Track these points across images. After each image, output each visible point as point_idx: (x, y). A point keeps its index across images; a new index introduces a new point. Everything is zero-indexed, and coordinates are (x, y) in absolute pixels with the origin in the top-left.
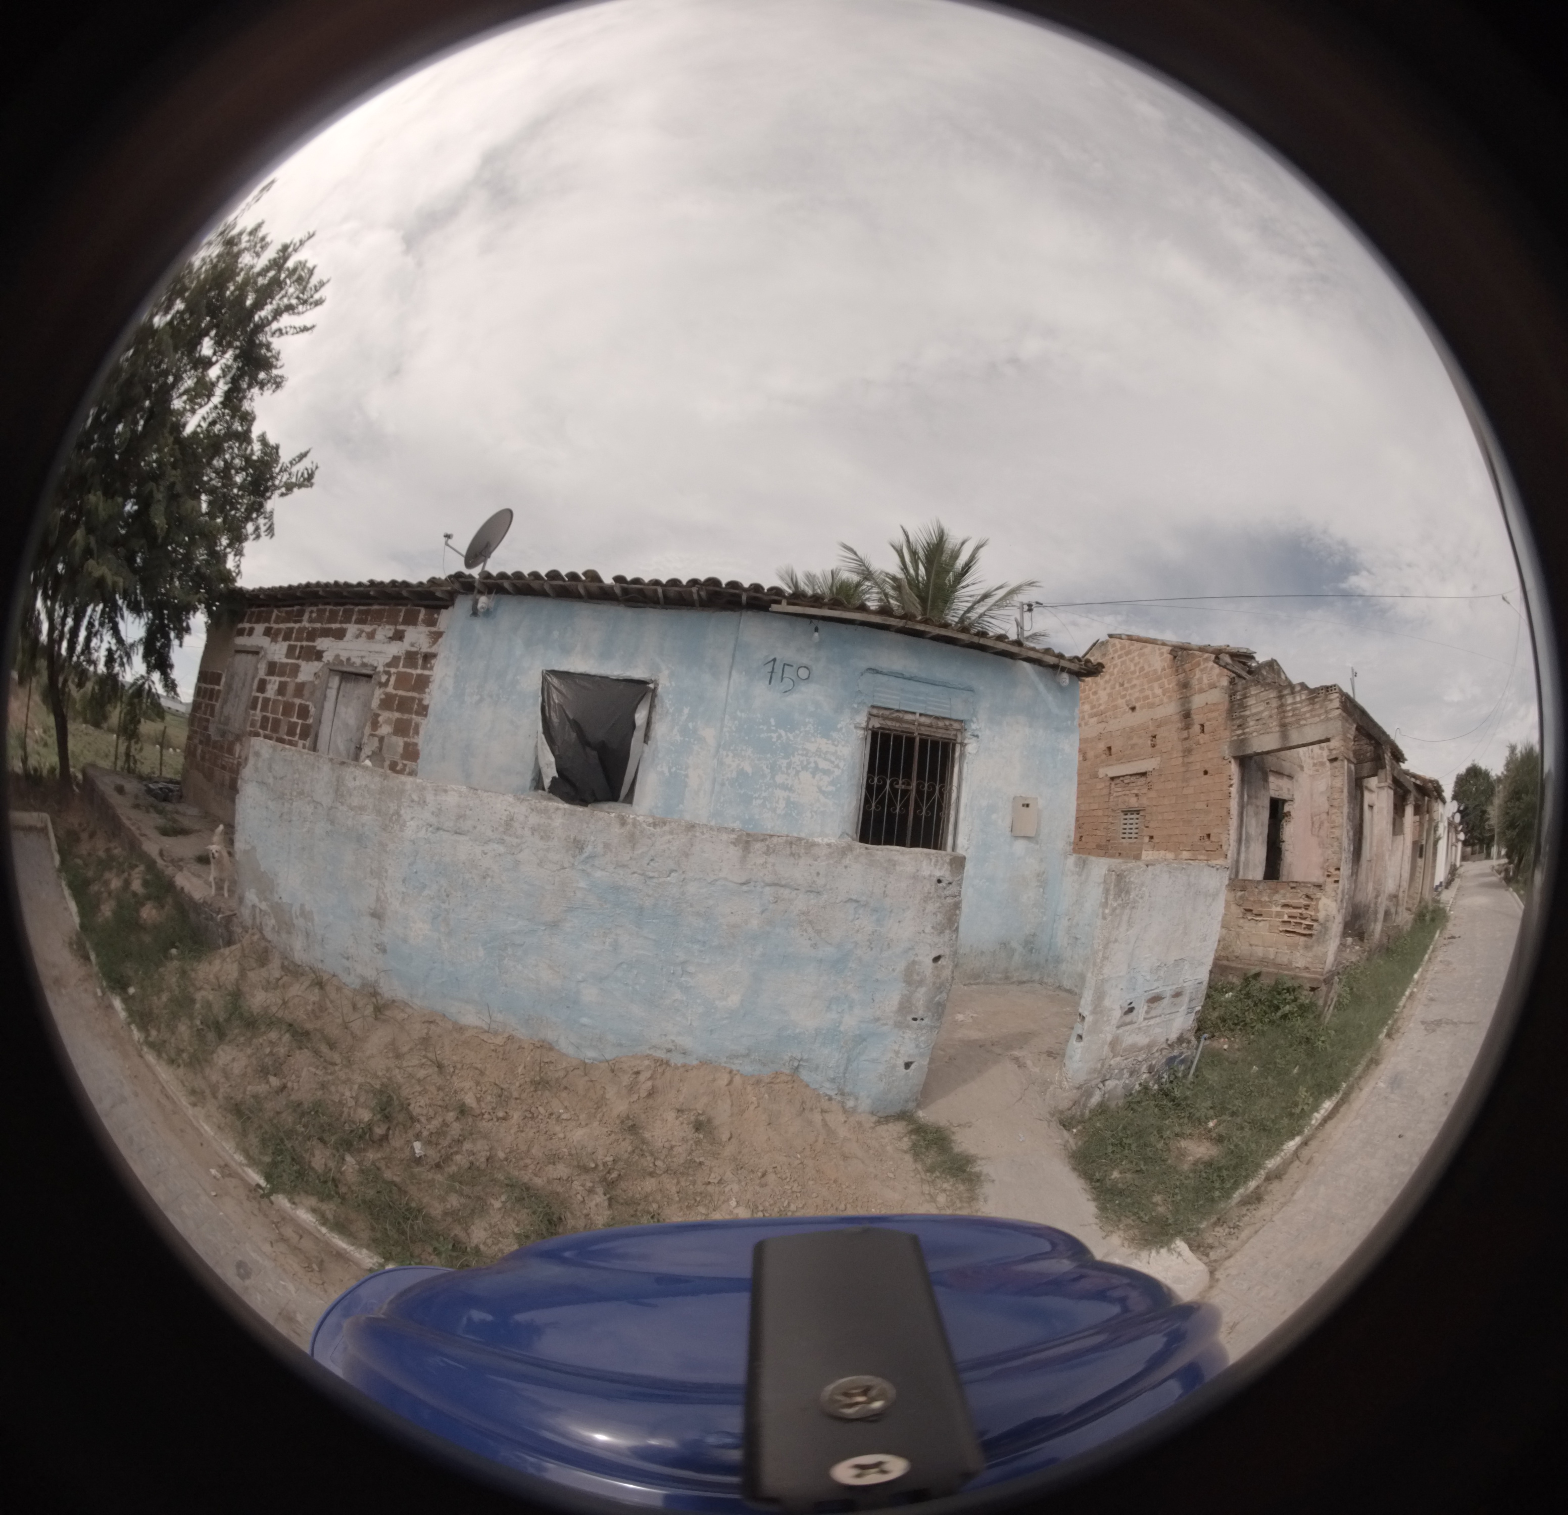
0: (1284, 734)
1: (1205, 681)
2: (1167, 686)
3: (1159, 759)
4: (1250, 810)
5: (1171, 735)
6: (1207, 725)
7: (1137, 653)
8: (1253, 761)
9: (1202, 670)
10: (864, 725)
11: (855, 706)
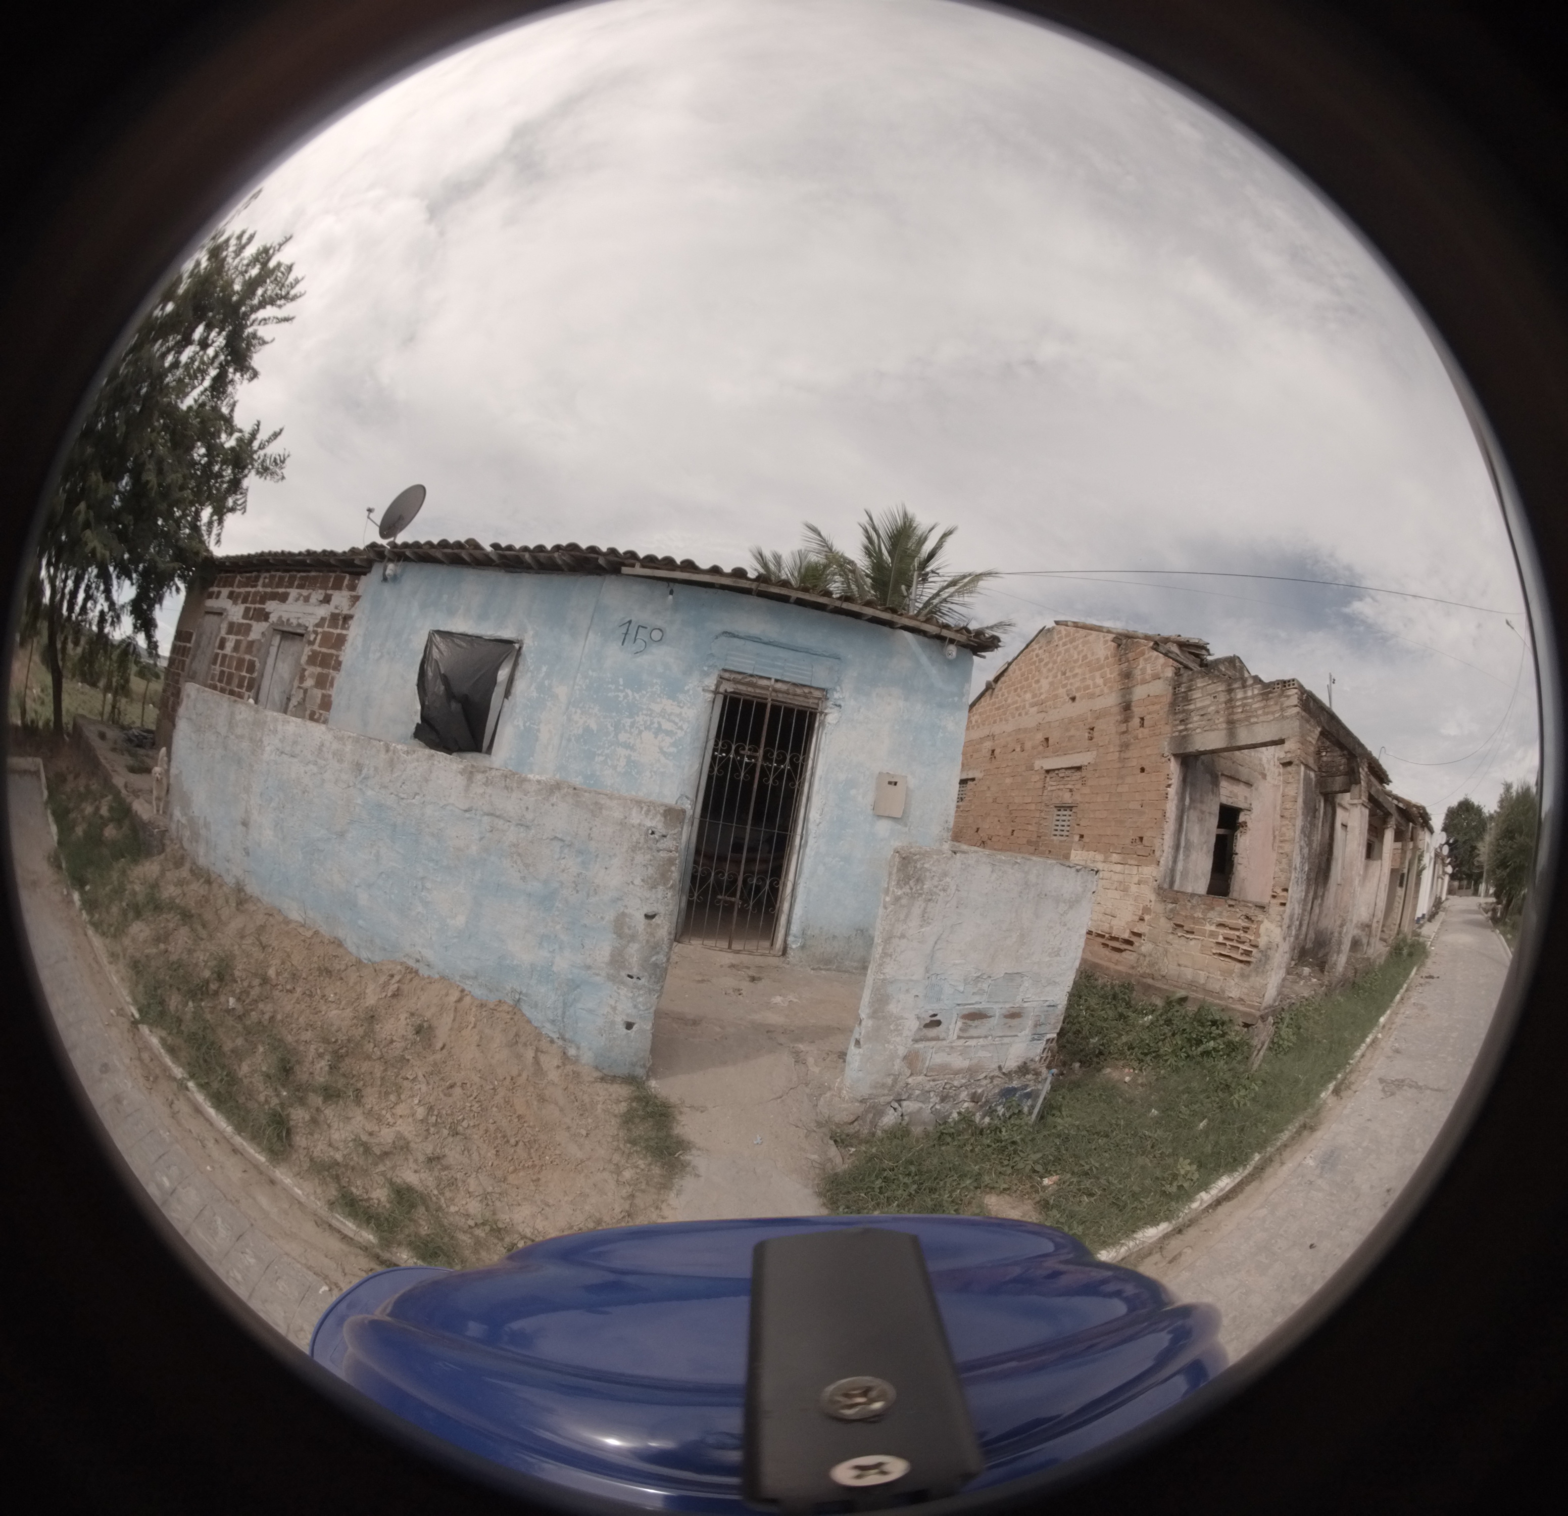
0: (1231, 730)
1: (1149, 671)
2: (1109, 676)
3: (1095, 753)
4: (1193, 815)
5: (1109, 728)
6: (1147, 718)
7: (1081, 640)
8: (1199, 763)
9: (1146, 660)
10: (713, 688)
11: (706, 669)
